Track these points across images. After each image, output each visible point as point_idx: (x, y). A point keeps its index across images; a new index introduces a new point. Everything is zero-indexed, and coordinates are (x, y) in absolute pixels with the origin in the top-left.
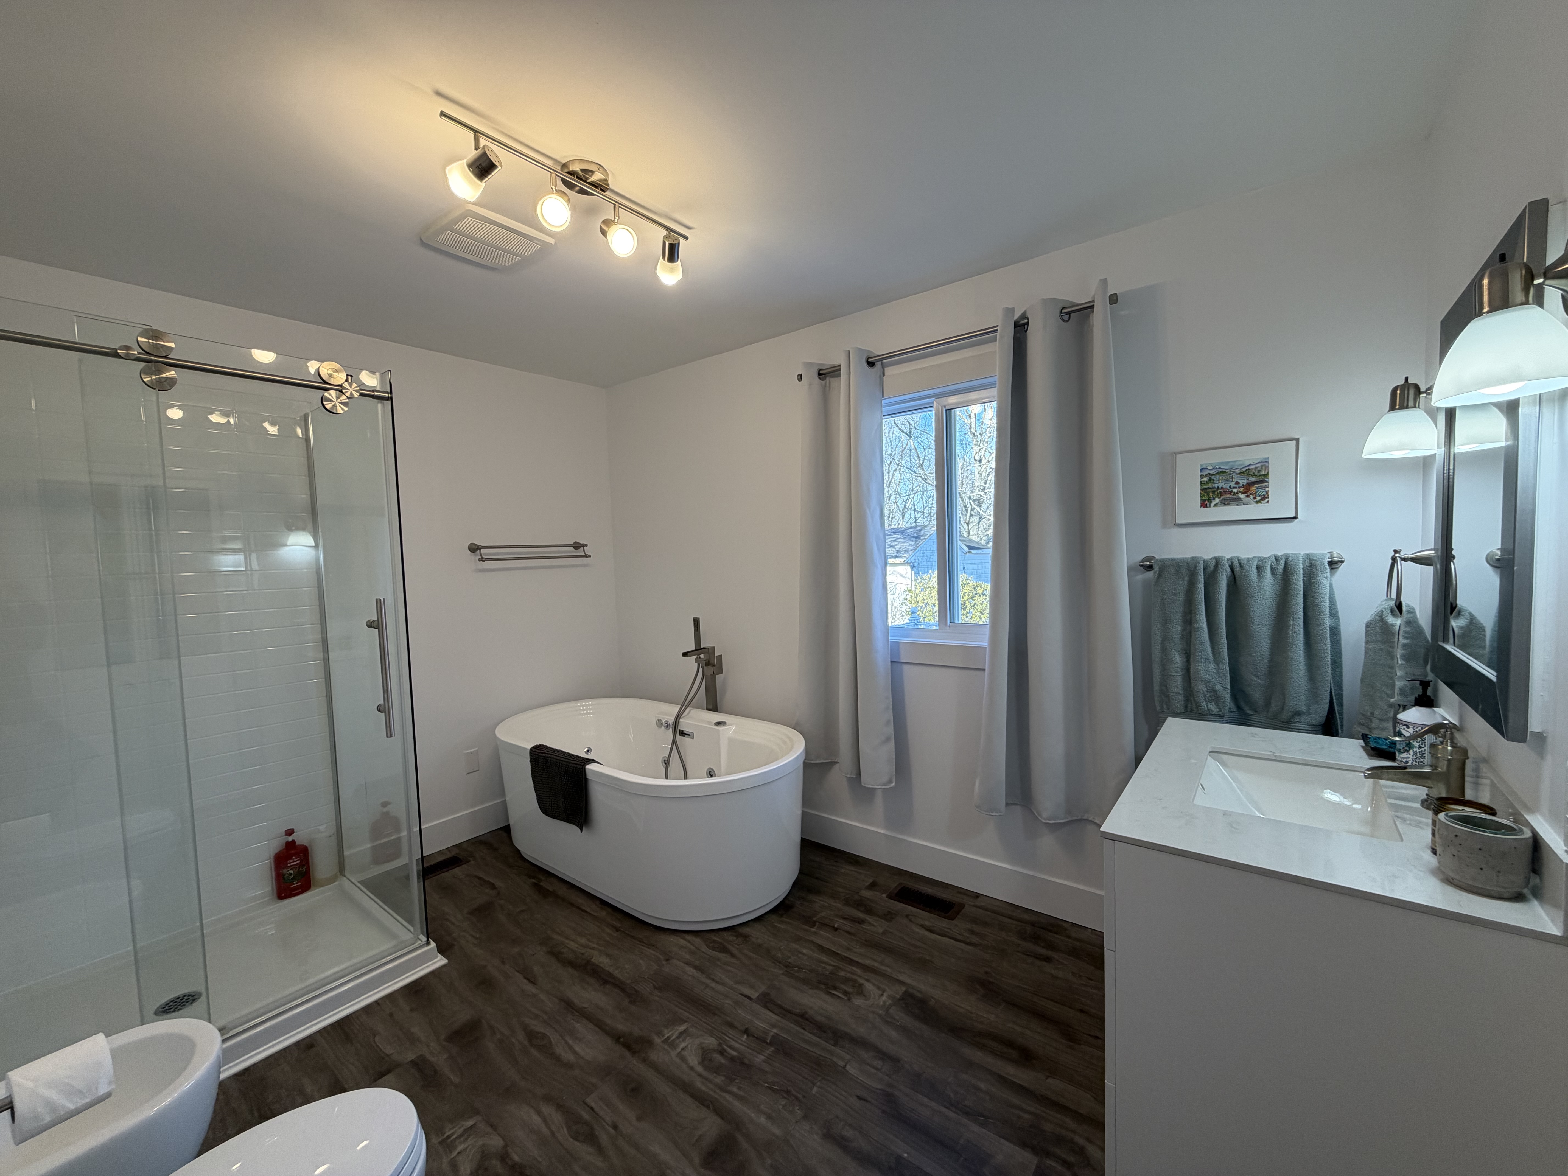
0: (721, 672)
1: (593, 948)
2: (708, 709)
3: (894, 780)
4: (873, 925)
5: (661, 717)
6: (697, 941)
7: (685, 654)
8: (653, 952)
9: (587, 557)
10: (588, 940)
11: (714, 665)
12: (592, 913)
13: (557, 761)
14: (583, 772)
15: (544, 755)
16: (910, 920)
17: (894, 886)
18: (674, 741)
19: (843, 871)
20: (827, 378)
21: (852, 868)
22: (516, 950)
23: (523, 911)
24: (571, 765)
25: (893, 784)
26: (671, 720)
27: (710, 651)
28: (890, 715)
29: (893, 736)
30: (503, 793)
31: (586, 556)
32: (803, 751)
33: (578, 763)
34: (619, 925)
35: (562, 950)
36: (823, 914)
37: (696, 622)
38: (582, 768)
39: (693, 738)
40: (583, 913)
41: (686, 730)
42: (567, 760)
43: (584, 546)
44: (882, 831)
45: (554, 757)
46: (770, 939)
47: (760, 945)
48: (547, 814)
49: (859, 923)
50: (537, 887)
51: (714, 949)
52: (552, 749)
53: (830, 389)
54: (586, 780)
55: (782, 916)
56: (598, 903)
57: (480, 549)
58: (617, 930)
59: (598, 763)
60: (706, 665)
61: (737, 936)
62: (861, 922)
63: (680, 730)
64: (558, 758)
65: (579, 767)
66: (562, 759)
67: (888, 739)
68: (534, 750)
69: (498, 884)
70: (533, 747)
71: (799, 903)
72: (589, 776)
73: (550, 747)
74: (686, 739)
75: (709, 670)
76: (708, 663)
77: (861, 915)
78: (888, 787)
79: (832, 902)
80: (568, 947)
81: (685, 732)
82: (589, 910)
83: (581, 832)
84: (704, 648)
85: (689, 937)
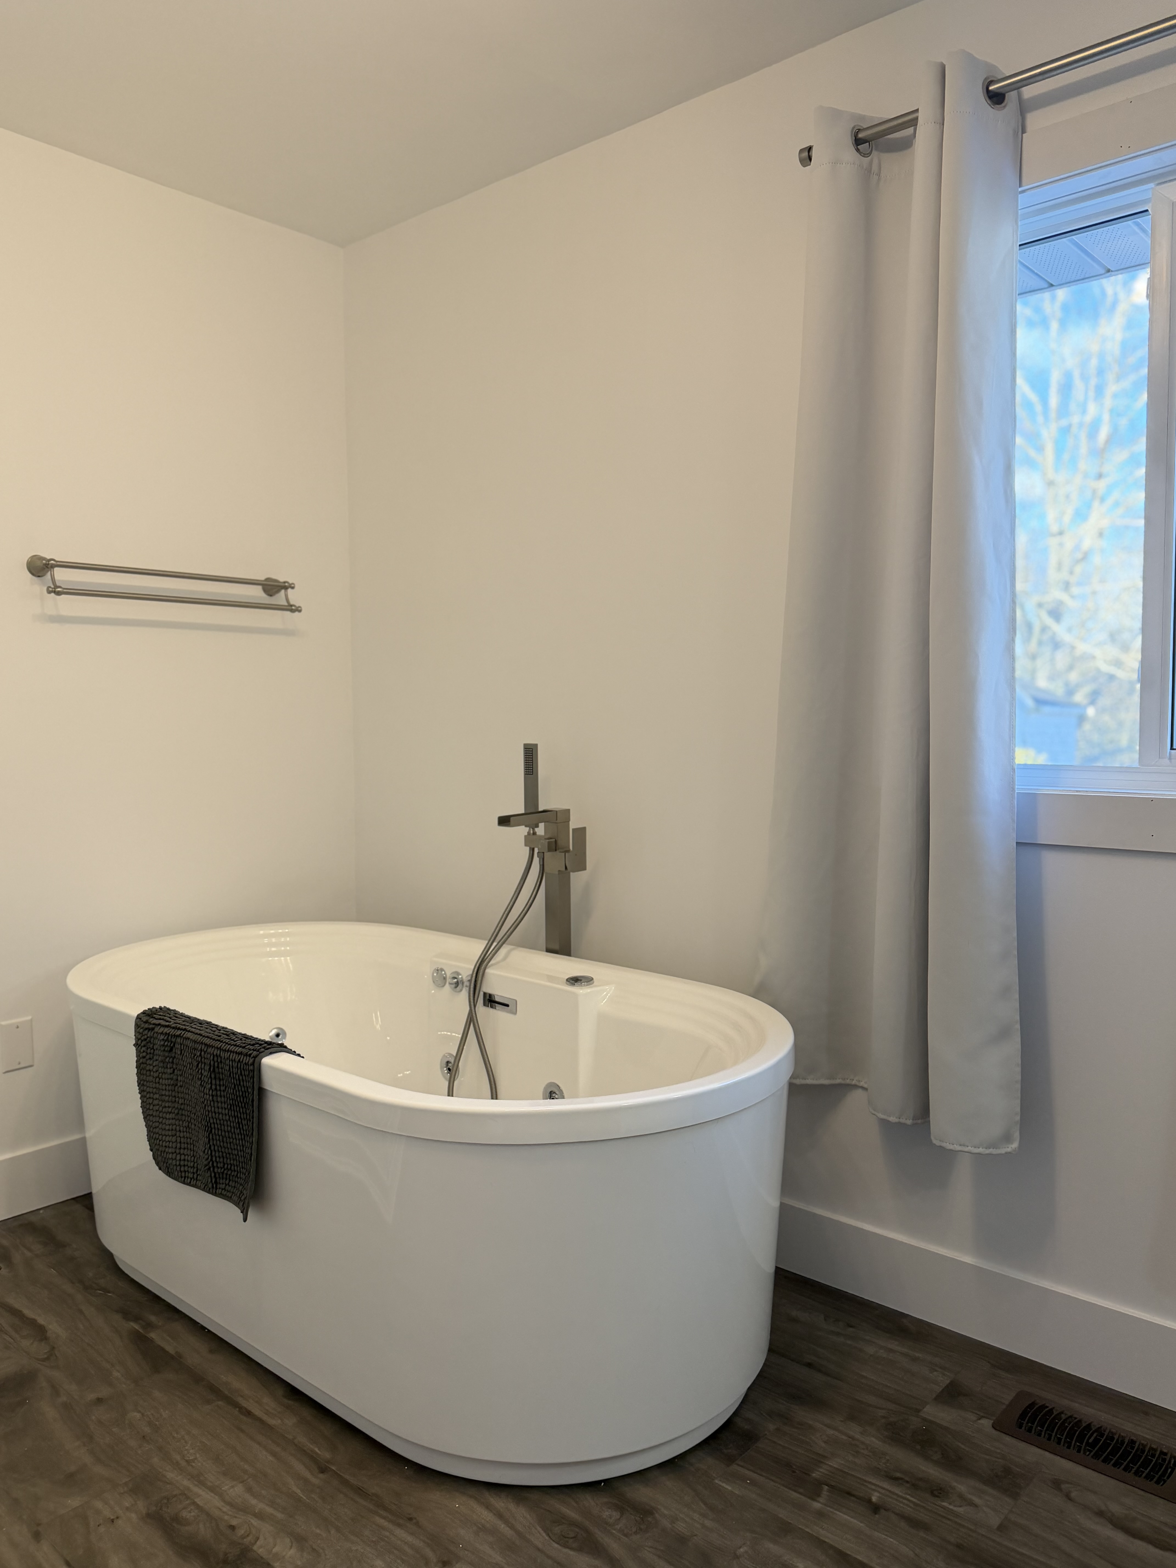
0: (583, 867)
1: (260, 1516)
2: (548, 950)
3: (1017, 1135)
4: (972, 1504)
5: (442, 962)
6: (521, 1515)
7: (504, 821)
8: (410, 1539)
9: (292, 611)
10: (249, 1490)
11: (568, 851)
12: (265, 1418)
13: (197, 1046)
14: (254, 1072)
15: (166, 1030)
16: (1068, 1497)
17: (1008, 1397)
18: (472, 1019)
19: (871, 1350)
20: (875, 153)
21: (894, 1345)
22: (74, 1502)
23: (99, 1401)
24: (227, 1055)
25: (1015, 1145)
26: (466, 970)
27: (558, 818)
28: (1009, 973)
29: (1018, 1026)
30: (79, 1121)
31: (292, 608)
32: (790, 1050)
33: (244, 1050)
34: (327, 1455)
35: (184, 1514)
36: (835, 1463)
37: (530, 753)
38: (253, 1064)
39: (515, 1013)
40: (244, 1418)
41: (499, 992)
42: (218, 1044)
43: (286, 586)
44: (968, 1259)
45: (189, 1035)
46: (708, 1523)
47: (682, 1540)
48: (169, 1173)
49: (932, 1493)
50: (141, 1341)
51: (563, 1540)
52: (189, 1017)
53: (879, 179)
54: (262, 1092)
55: (730, 1460)
56: (280, 1392)
57: (53, 566)
58: (323, 1470)
59: (294, 1053)
60: (550, 850)
61: (621, 1510)
62: (938, 1491)
63: (485, 994)
64: (199, 1038)
65: (246, 1060)
66: (207, 1041)
67: (1003, 1034)
68: (145, 1019)
69: (54, 1327)
70: (144, 1013)
71: (771, 1427)
72: (270, 1083)
73: (182, 1015)
74: (498, 1014)
75: (555, 862)
76: (554, 845)
77: (934, 1472)
78: (1003, 1151)
79: (854, 1430)
80: (198, 1507)
81: (497, 999)
82: (257, 1412)
83: (245, 1220)
84: (544, 811)
85: (500, 1503)
